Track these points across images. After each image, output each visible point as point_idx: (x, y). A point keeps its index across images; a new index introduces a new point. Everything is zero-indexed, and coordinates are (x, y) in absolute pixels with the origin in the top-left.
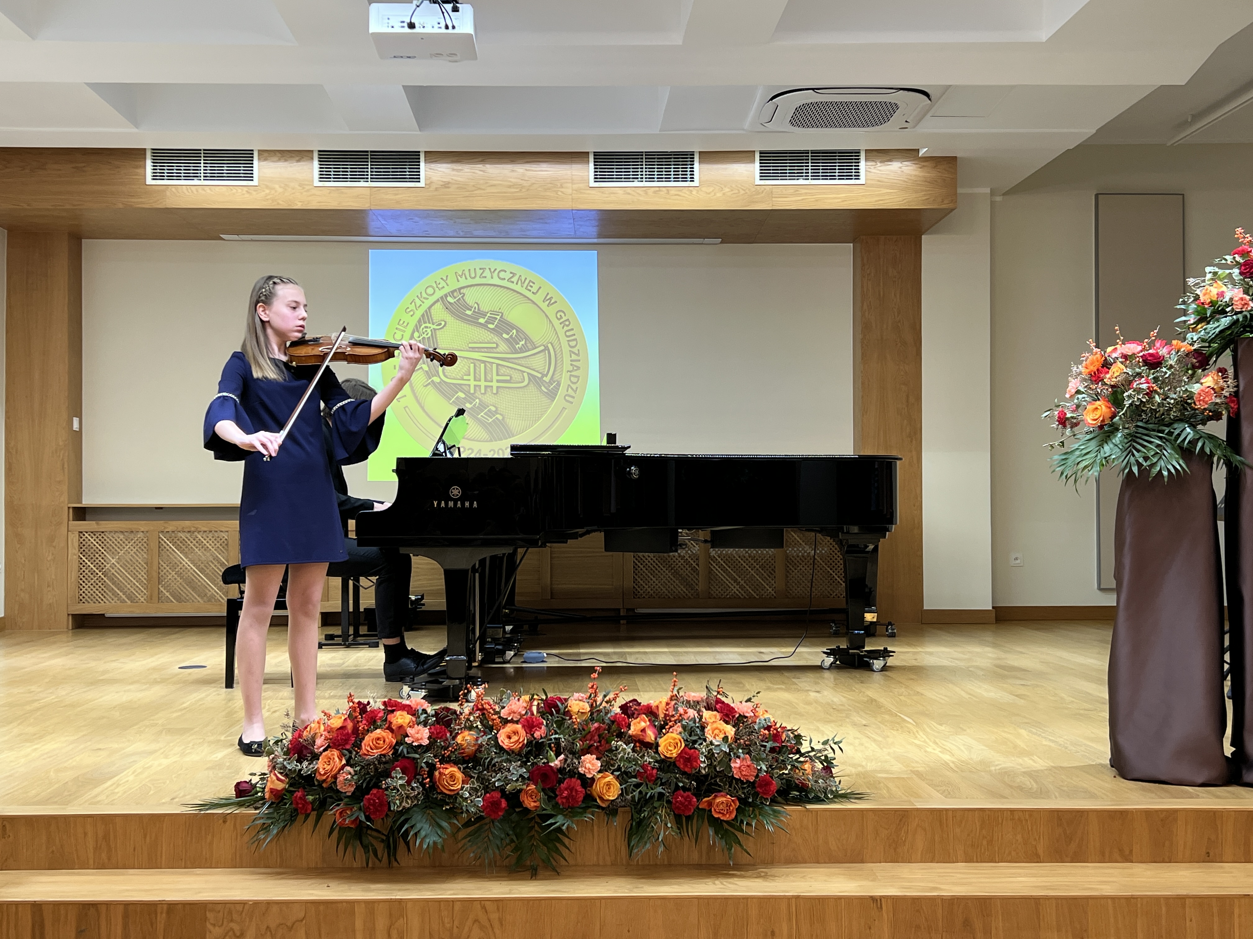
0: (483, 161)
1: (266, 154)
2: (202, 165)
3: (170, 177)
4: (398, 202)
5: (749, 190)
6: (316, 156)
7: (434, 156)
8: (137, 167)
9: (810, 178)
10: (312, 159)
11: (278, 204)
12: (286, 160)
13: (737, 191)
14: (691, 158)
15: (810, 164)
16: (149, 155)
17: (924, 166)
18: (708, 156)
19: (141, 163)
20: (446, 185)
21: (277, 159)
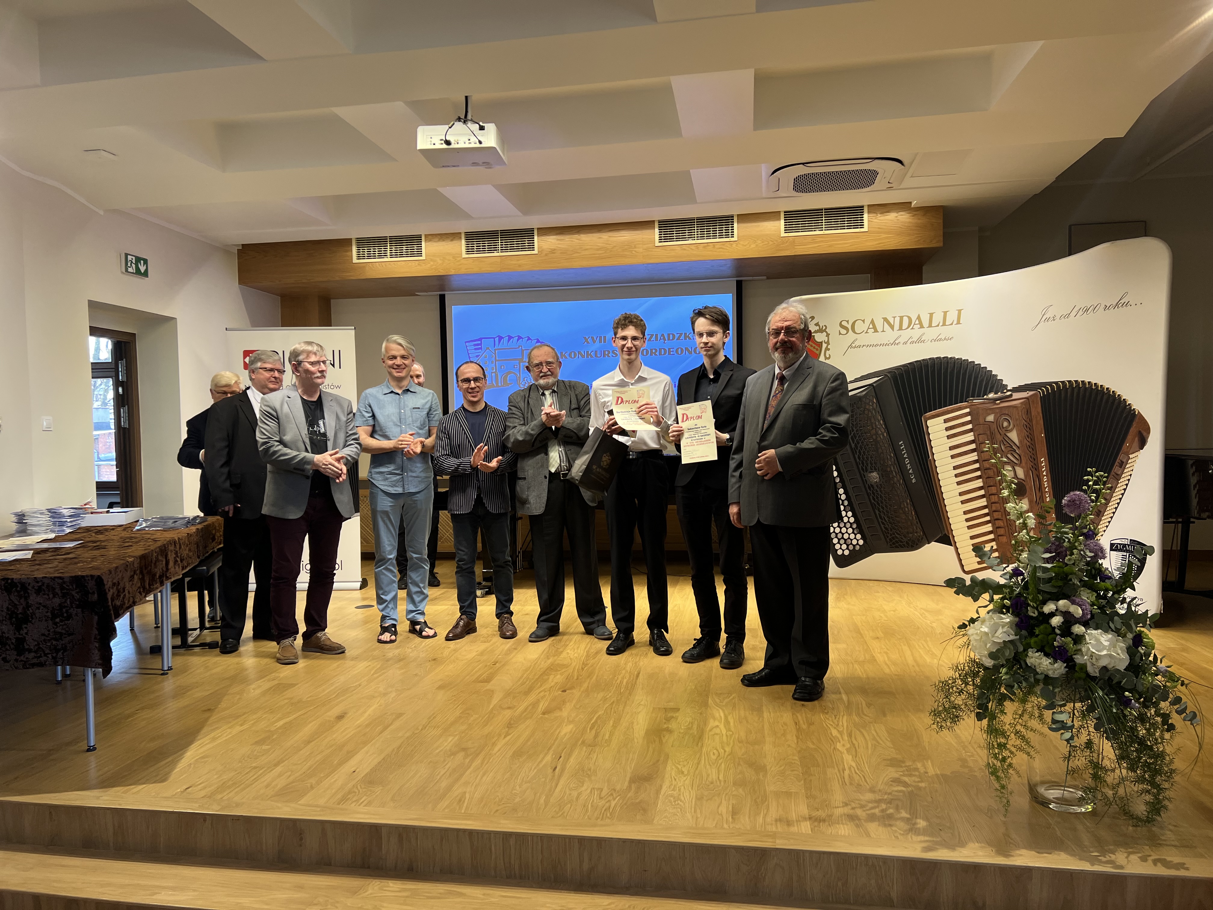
0: (578, 232)
1: (430, 237)
2: (389, 247)
3: (369, 257)
4: (520, 266)
5: (776, 241)
6: (463, 236)
7: (545, 231)
8: (347, 251)
9: (824, 229)
10: (461, 238)
11: (439, 272)
12: (444, 240)
13: (767, 243)
14: (731, 219)
15: (824, 219)
16: (354, 242)
17: (915, 215)
18: (744, 218)
19: (350, 248)
20: (553, 251)
21: (438, 239)
